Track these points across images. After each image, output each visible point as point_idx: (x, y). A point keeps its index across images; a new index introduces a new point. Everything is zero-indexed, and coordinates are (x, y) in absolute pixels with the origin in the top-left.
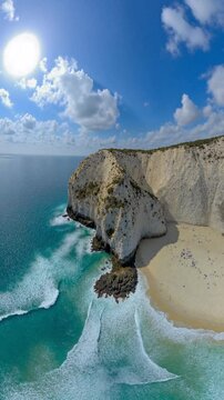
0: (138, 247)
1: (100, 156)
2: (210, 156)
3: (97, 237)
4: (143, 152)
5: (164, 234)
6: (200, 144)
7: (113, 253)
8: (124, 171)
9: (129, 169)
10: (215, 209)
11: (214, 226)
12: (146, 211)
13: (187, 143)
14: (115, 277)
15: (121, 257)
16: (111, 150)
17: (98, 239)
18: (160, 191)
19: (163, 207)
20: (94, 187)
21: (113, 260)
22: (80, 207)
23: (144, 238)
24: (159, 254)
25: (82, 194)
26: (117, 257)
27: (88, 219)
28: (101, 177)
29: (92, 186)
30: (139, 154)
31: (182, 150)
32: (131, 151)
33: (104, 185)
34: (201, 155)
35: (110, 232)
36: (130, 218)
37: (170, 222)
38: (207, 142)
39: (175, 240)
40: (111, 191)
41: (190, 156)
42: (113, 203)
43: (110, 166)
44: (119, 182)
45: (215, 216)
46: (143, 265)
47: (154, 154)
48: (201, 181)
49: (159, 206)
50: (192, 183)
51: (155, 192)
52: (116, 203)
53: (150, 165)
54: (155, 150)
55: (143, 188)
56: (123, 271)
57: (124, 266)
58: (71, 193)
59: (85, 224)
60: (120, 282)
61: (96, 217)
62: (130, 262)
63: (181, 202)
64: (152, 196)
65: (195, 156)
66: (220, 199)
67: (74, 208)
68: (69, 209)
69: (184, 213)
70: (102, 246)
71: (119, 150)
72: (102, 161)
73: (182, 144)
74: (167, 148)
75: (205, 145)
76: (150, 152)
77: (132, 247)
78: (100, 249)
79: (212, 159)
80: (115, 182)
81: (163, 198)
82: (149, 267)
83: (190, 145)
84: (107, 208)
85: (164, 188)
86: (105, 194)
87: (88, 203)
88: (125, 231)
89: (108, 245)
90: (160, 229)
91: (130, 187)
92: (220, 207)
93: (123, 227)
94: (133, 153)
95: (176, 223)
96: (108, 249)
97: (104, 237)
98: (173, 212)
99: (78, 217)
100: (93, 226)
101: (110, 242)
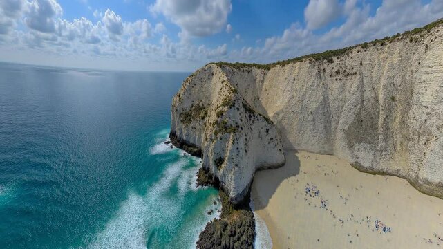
0: (252, 181)
1: (207, 72)
2: (338, 72)
3: (203, 168)
4: (259, 67)
5: (283, 165)
6: (328, 56)
7: (223, 189)
8: (235, 91)
9: (242, 89)
10: (340, 134)
11: (340, 154)
12: (260, 137)
13: (313, 55)
14: (226, 225)
15: (232, 194)
16: (221, 65)
17: (205, 170)
18: (277, 114)
19: (280, 133)
20: (201, 110)
21: (223, 200)
22: (185, 132)
23: (259, 169)
24: (278, 190)
25: (187, 117)
26: (227, 194)
27: (194, 146)
28: (209, 98)
29: (199, 109)
30: (254, 69)
31: (306, 64)
32: (244, 65)
33: (213, 107)
34: (328, 71)
35: (219, 162)
36: (242, 145)
37: (289, 150)
38: (338, 53)
39: (296, 172)
40: (220, 114)
41: (315, 71)
42: (223, 128)
43: (220, 85)
44: (230, 104)
45: (340, 143)
46: (261, 206)
47: (272, 69)
48: (324, 103)
49: (275, 132)
50: (314, 105)
51: (271, 115)
52: (226, 128)
53: (266, 83)
54: (274, 65)
55: (257, 111)
56: (236, 217)
57: (237, 207)
58: (174, 117)
59: (190, 152)
60: (233, 234)
61: (203, 144)
62: (244, 203)
63: (301, 126)
64: (267, 120)
65: (321, 72)
66: (346, 123)
67: (178, 134)
68: (173, 135)
69: (305, 139)
70: (210, 180)
71: (231, 65)
72: (210, 79)
73: (307, 56)
74: (288, 62)
75: (335, 59)
76: (268, 67)
77: (246, 181)
78: (207, 183)
79: (339, 76)
80: (224, 104)
81: (280, 122)
82: (268, 208)
83: (317, 57)
84: (216, 133)
85: (282, 111)
86: (213, 117)
87: (194, 128)
88: (236, 160)
89: (217, 179)
90: (278, 158)
91: (242, 109)
92: (345, 132)
93: (234, 155)
94: (246, 68)
95: (296, 151)
96: (217, 184)
97: (212, 167)
98: (292, 138)
99: (182, 144)
100: (199, 154)
101: (220, 173)
